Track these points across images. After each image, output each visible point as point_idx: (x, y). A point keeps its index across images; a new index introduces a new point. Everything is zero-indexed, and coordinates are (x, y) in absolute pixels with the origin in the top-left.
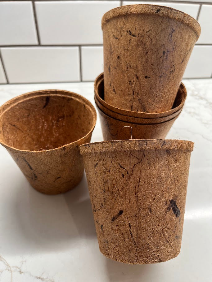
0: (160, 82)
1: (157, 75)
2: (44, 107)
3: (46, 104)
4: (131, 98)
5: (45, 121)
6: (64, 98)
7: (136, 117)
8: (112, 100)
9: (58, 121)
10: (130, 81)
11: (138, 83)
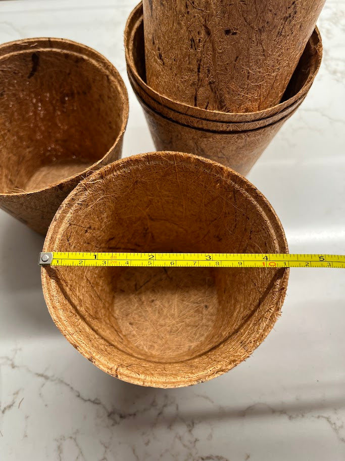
0: (260, 42)
1: (253, 28)
2: (31, 75)
3: (34, 69)
4: (194, 78)
5: (37, 102)
6: (66, 56)
7: (205, 119)
8: (157, 78)
9: (63, 102)
10: (192, 40)
11: (209, 45)
